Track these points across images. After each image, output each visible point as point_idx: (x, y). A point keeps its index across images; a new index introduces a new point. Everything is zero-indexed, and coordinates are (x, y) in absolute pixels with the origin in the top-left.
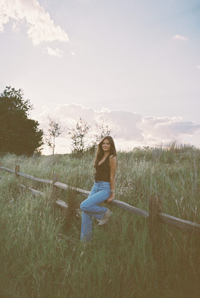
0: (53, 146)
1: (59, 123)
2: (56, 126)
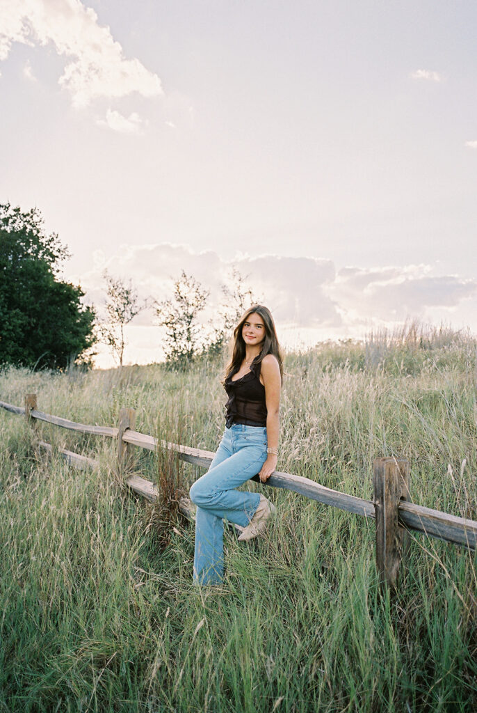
0: (120, 346)
1: (133, 288)
2: (125, 295)
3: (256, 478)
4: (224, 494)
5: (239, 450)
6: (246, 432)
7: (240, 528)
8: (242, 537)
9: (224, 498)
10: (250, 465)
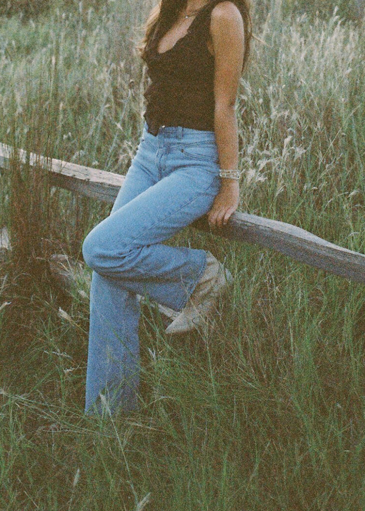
3: (201, 223)
4: (145, 252)
5: (171, 171)
6: (182, 141)
7: (168, 312)
8: (172, 328)
9: (145, 258)
10: (191, 199)
